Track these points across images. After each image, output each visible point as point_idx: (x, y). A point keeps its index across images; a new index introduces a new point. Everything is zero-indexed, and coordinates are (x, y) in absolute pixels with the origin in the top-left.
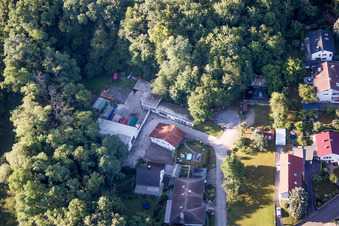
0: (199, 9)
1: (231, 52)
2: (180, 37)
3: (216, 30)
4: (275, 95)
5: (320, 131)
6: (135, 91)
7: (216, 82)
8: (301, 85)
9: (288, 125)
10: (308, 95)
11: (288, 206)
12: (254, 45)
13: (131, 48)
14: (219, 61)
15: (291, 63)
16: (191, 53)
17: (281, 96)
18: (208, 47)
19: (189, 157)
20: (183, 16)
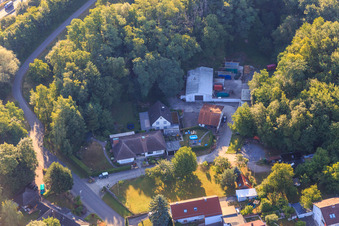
3: (331, 85)
8: (315, 186)
9: (261, 193)
15: (336, 166)
19: (194, 137)
20: (330, 54)
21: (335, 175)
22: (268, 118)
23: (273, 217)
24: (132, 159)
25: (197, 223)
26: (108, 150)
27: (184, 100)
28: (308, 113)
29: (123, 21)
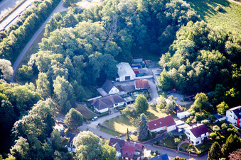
0: (218, 39)
3: (213, 51)
7: (184, 71)
16: (191, 53)
20: (206, 36)
21: (233, 95)
22: (181, 75)
23: (205, 121)
24: (107, 109)
25: (162, 132)
26: (89, 108)
27: (118, 81)
29: (73, 36)
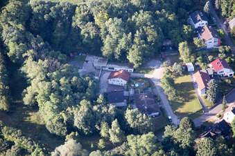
1: (149, 23)
2: (115, 18)
4: (181, 45)
5: (213, 60)
6: (87, 61)
8: (194, 39)
9: (193, 60)
10: (200, 43)
11: (206, 97)
12: (161, 20)
13: (82, 32)
14: (143, 30)
15: (185, 27)
17: (186, 43)
18: (134, 22)
19: (137, 85)
28: (152, 26)
